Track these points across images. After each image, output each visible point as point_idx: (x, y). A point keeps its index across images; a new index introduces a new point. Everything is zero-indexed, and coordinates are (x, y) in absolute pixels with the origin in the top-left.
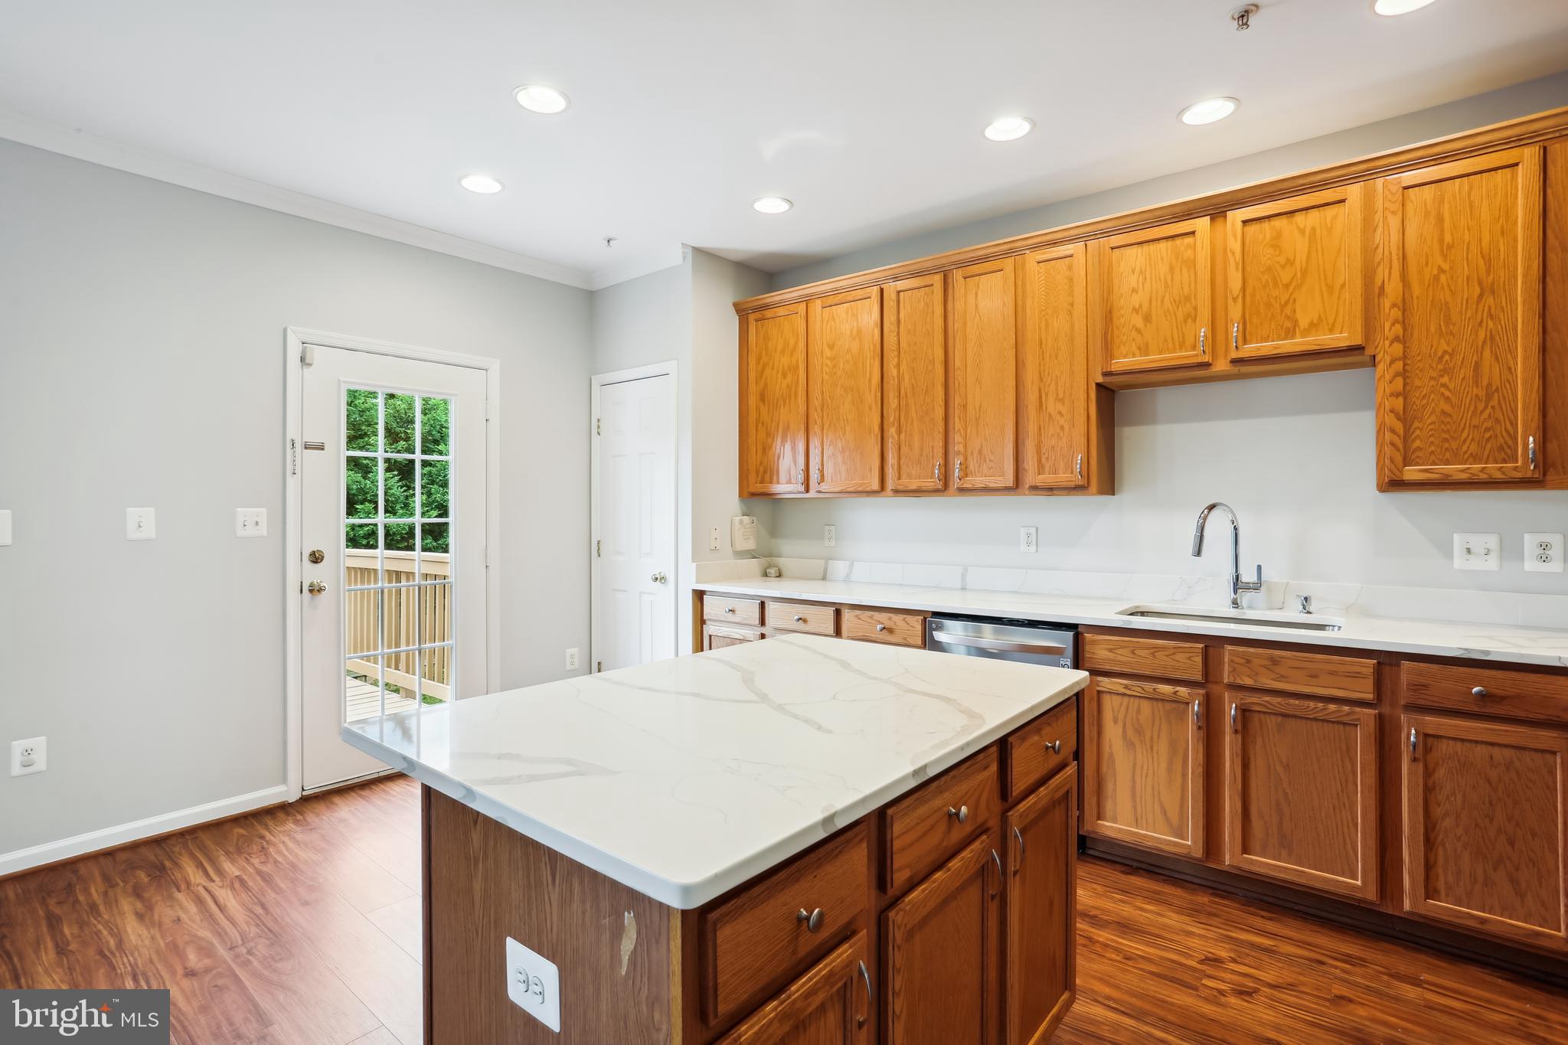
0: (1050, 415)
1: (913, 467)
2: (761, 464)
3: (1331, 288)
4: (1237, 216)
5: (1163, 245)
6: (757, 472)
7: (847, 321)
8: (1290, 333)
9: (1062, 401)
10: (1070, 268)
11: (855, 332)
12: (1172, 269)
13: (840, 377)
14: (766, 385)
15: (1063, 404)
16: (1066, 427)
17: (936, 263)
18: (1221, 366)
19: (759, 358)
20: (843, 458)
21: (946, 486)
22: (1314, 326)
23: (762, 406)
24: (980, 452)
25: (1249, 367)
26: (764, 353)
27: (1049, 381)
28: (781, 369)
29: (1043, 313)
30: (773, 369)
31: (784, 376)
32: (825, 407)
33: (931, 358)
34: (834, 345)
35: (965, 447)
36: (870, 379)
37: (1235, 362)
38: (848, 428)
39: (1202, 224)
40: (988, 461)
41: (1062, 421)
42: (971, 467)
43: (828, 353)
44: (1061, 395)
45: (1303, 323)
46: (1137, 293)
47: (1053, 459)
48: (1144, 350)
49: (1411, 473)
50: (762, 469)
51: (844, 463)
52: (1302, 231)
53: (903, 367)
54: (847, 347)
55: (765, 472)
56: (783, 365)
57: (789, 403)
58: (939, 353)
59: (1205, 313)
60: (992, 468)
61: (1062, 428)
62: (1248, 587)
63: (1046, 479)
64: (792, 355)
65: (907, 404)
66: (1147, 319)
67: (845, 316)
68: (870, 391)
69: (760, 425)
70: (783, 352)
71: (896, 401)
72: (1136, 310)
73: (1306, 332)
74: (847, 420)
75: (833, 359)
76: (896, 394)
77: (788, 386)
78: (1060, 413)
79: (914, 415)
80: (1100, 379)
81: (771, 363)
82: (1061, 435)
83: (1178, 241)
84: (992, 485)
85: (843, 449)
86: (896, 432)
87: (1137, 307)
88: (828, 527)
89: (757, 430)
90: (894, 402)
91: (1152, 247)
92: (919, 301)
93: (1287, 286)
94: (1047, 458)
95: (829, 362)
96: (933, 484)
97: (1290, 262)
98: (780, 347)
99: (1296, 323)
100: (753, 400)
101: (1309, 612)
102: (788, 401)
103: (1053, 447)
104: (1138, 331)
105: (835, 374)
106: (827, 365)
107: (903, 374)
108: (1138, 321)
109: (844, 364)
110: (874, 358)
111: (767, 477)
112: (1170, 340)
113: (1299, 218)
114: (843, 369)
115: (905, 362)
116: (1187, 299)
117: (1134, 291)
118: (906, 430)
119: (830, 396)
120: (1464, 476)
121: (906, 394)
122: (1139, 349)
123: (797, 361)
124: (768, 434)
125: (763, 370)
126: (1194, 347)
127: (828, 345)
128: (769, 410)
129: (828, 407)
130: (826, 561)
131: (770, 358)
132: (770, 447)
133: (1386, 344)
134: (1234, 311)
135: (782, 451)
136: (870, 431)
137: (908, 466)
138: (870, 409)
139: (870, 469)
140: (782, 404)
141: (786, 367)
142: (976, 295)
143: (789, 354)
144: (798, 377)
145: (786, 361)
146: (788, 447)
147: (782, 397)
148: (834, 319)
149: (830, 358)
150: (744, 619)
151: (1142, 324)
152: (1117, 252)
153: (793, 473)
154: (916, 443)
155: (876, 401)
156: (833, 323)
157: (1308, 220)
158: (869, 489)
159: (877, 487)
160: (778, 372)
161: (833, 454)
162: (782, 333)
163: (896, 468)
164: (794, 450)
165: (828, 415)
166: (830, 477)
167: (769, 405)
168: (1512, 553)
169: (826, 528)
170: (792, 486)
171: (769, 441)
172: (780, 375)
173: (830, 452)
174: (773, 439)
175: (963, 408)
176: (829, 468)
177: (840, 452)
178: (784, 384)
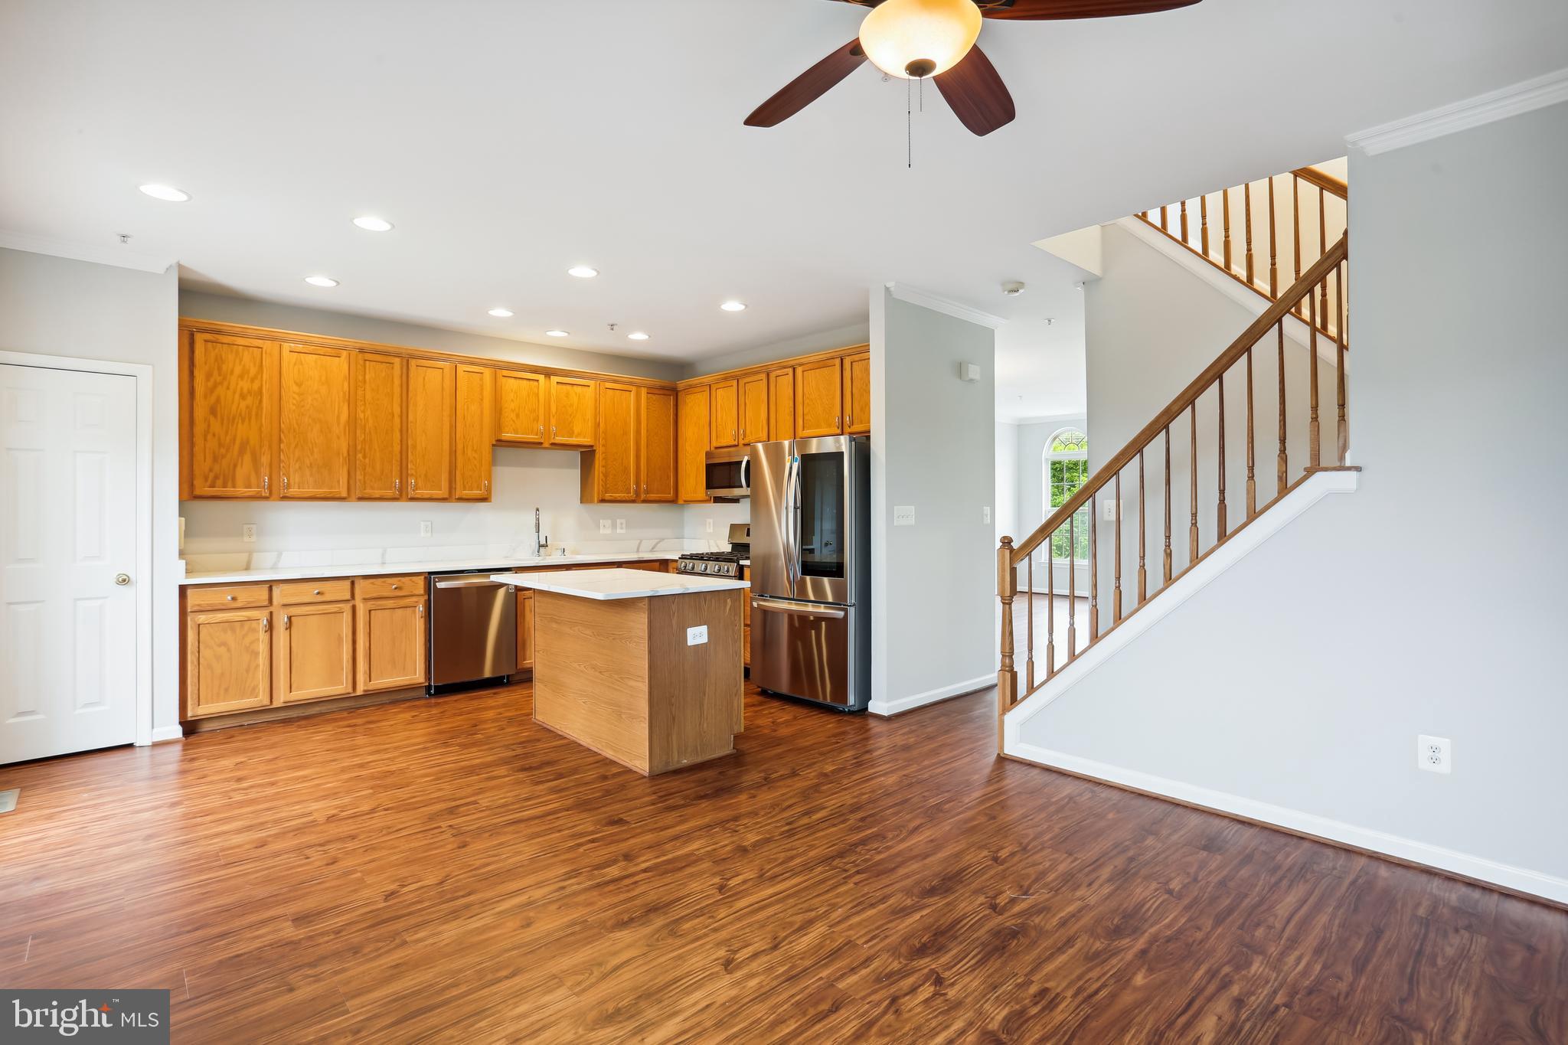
0: (469, 459)
1: (376, 482)
2: (211, 470)
3: (584, 420)
4: (555, 379)
5: (525, 381)
6: (206, 479)
7: (316, 367)
8: (572, 435)
9: (476, 451)
10: (481, 380)
11: (323, 378)
12: (529, 395)
13: (308, 409)
14: (218, 400)
15: (477, 453)
16: (478, 465)
17: (397, 350)
18: (546, 445)
19: (209, 376)
20: (312, 471)
21: (401, 495)
22: (579, 435)
23: (212, 419)
24: (426, 475)
25: (555, 446)
26: (216, 372)
27: (469, 439)
28: (238, 391)
29: (466, 399)
30: (228, 388)
31: (243, 397)
32: (292, 430)
33: (391, 411)
34: (302, 384)
35: (416, 472)
36: (338, 417)
37: (553, 444)
38: (315, 450)
39: (541, 378)
40: (431, 481)
41: (476, 463)
42: (420, 484)
43: (295, 388)
44: (475, 448)
45: (576, 432)
46: (514, 402)
47: (471, 482)
48: (516, 432)
49: (608, 496)
50: (211, 475)
51: (311, 475)
52: (576, 394)
53: (368, 412)
54: (316, 388)
55: (216, 477)
56: (242, 389)
57: (250, 421)
58: (397, 410)
59: (541, 418)
60: (433, 486)
61: (475, 465)
62: (543, 546)
63: (467, 493)
64: (252, 381)
65: (371, 439)
66: (518, 416)
67: (313, 363)
68: (339, 424)
69: (209, 437)
70: (241, 377)
71: (363, 435)
72: (513, 411)
73: (576, 437)
74: (315, 443)
75: (300, 394)
76: (363, 431)
77: (247, 407)
78: (474, 458)
79: (376, 447)
80: (494, 443)
81: (225, 384)
82: (476, 471)
83: (531, 382)
84: (435, 497)
85: (311, 464)
86: (363, 457)
87: (514, 409)
88: (248, 526)
89: (205, 440)
90: (361, 436)
91: (521, 381)
92: (381, 370)
93: (570, 415)
94: (467, 482)
95: (296, 396)
96: (392, 493)
97: (571, 405)
98: (238, 370)
99: (573, 432)
100: (200, 413)
101: (565, 555)
102: (247, 420)
103: (471, 475)
104: (514, 421)
105: (303, 406)
106: (294, 398)
107: (368, 418)
108: (513, 415)
109: (312, 400)
110: (343, 402)
111: (219, 482)
112: (527, 429)
113: (575, 387)
114: (311, 404)
115: (369, 410)
116: (535, 411)
117: (513, 400)
118: (370, 457)
119: (297, 423)
120: (619, 499)
121: (370, 432)
122: (514, 430)
123: (261, 389)
124: (220, 445)
125: (215, 386)
126: (537, 435)
127: (295, 382)
128: (222, 424)
129: (294, 431)
130: (250, 553)
131: (225, 378)
132: (223, 457)
133: (601, 446)
134: (553, 421)
135: (240, 461)
136: (339, 454)
137: (371, 481)
138: (338, 438)
139: (339, 482)
140: (240, 421)
141: (245, 391)
142: (424, 379)
143: (249, 380)
144: (261, 401)
145: (245, 385)
146: (247, 458)
147: (240, 415)
148: (302, 364)
149: (297, 394)
150: (249, 602)
151: (514, 419)
152: (505, 379)
153: (253, 480)
154: (378, 466)
155: (345, 434)
156: (301, 367)
157: (578, 389)
158: (338, 496)
159: (344, 494)
160: (234, 393)
161: (300, 468)
162: (241, 360)
163: (362, 482)
164: (255, 461)
165: (295, 437)
166: (296, 486)
167: (222, 420)
168: (614, 526)
169: (246, 526)
170: (253, 491)
171: (223, 451)
172: (237, 396)
173: (297, 466)
174: (228, 450)
175: (414, 447)
176: (296, 478)
177: (308, 467)
178: (243, 405)
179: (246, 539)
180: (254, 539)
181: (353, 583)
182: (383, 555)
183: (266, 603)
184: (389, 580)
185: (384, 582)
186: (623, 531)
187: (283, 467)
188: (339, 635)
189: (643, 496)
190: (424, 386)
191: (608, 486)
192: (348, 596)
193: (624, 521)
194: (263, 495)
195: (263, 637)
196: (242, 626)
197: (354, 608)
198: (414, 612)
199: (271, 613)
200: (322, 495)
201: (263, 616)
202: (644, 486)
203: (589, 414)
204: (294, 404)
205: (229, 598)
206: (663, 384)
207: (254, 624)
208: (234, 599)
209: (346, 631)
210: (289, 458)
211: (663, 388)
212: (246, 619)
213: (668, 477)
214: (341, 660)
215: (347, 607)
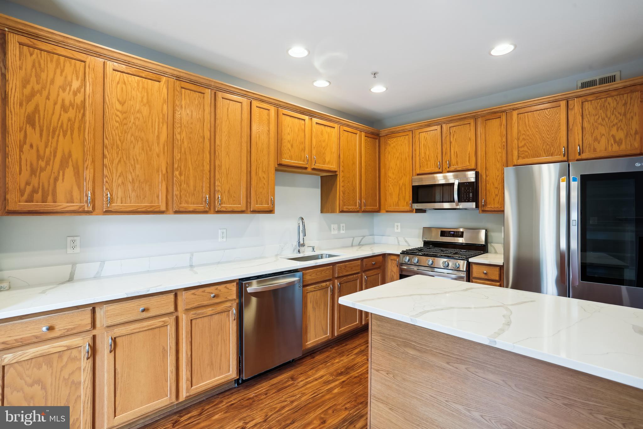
0: (260, 178)
1: (189, 197)
2: (28, 184)
3: (332, 152)
4: (315, 120)
5: (296, 120)
6: (22, 192)
7: (138, 89)
8: (324, 163)
9: (264, 172)
10: (269, 115)
11: (145, 100)
12: (299, 130)
13: (131, 128)
14: (36, 110)
15: (265, 174)
16: (266, 184)
17: (207, 82)
18: (309, 170)
20: (134, 187)
21: (210, 208)
22: (329, 163)
24: (229, 191)
26: (33, 80)
27: (260, 162)
28: (60, 102)
29: (258, 131)
30: (48, 98)
31: (64, 109)
32: (115, 147)
33: (201, 135)
34: (125, 103)
35: (222, 189)
36: (158, 137)
37: (314, 169)
38: (138, 166)
39: (307, 118)
40: (232, 196)
41: (264, 182)
42: (224, 199)
43: (119, 107)
44: (264, 170)
45: (327, 160)
46: (289, 135)
47: (261, 197)
48: (291, 158)
49: (345, 208)
50: (29, 189)
51: (133, 190)
52: (327, 132)
53: (184, 134)
54: (137, 108)
55: (34, 192)
56: (63, 101)
57: (72, 134)
59: (307, 148)
60: (235, 200)
61: (264, 184)
62: (301, 245)
63: (258, 206)
64: (75, 94)
65: (186, 159)
66: (292, 146)
67: (136, 85)
68: (158, 144)
70: (63, 88)
71: (179, 155)
72: (289, 142)
73: (327, 165)
74: (137, 160)
75: (123, 113)
76: (180, 151)
77: (69, 120)
78: (264, 177)
79: (190, 166)
80: (277, 166)
81: (45, 93)
82: (264, 187)
83: (301, 121)
84: (236, 209)
85: (133, 180)
86: (179, 175)
87: (289, 141)
88: (72, 238)
90: (178, 156)
91: (294, 119)
92: (195, 99)
93: (324, 148)
94: (259, 197)
95: (118, 113)
96: (203, 208)
97: (324, 141)
101: (315, 251)
102: (69, 132)
103: (261, 192)
104: (289, 150)
105: (126, 124)
106: (117, 116)
107: (183, 139)
108: (289, 146)
109: (134, 119)
110: (163, 123)
112: (298, 156)
113: (326, 127)
114: (134, 123)
115: (184, 133)
116: (303, 142)
117: (289, 134)
118: (185, 175)
119: (120, 140)
120: (351, 210)
121: (185, 152)
122: (290, 157)
123: (84, 102)
124: (39, 157)
125: (33, 95)
126: (304, 161)
127: (118, 100)
128: (41, 135)
129: (118, 147)
130: (74, 264)
131: (44, 88)
132: (42, 170)
133: (341, 172)
134: (314, 152)
135: (61, 172)
136: (158, 171)
137: (186, 196)
138: (158, 156)
139: (158, 197)
140: (61, 134)
141: (67, 103)
142: (228, 109)
143: (71, 93)
144: (84, 115)
145: (67, 97)
146: (69, 172)
147: (62, 126)
148: (125, 83)
149: (121, 112)
150: (68, 330)
151: (290, 148)
152: (284, 116)
153: (76, 193)
154: (192, 183)
155: (164, 153)
156: (124, 86)
157: (329, 129)
158: (157, 210)
159: (163, 208)
160: (55, 104)
161: (123, 183)
162: (62, 71)
163: (179, 197)
164: (77, 174)
165: (118, 154)
166: (119, 200)
167: (41, 131)
168: (339, 229)
169: (69, 239)
170: (75, 206)
171: (42, 164)
172: (58, 107)
173: (120, 181)
174: (47, 163)
175: (220, 167)
176: (120, 193)
177: (130, 182)
178: (65, 117)
179: (70, 251)
180: (77, 250)
181: (176, 296)
182: (191, 259)
183: (89, 327)
184: (207, 289)
185: (204, 292)
186: (344, 232)
187: (107, 182)
188: (164, 348)
189: (363, 208)
190: (228, 116)
191: (345, 200)
192: (172, 309)
193: (344, 225)
194: (86, 209)
195: (86, 365)
196: (60, 357)
197: (177, 319)
198: (228, 316)
199: (94, 337)
200: (144, 210)
201: (84, 342)
202: (363, 201)
203: (335, 148)
204: (117, 122)
205: (44, 329)
206: (373, 131)
207: (75, 353)
208: (51, 329)
209: (171, 343)
210: (112, 174)
211: (372, 133)
212: (66, 348)
213: (376, 196)
214: (165, 372)
215: (171, 320)
